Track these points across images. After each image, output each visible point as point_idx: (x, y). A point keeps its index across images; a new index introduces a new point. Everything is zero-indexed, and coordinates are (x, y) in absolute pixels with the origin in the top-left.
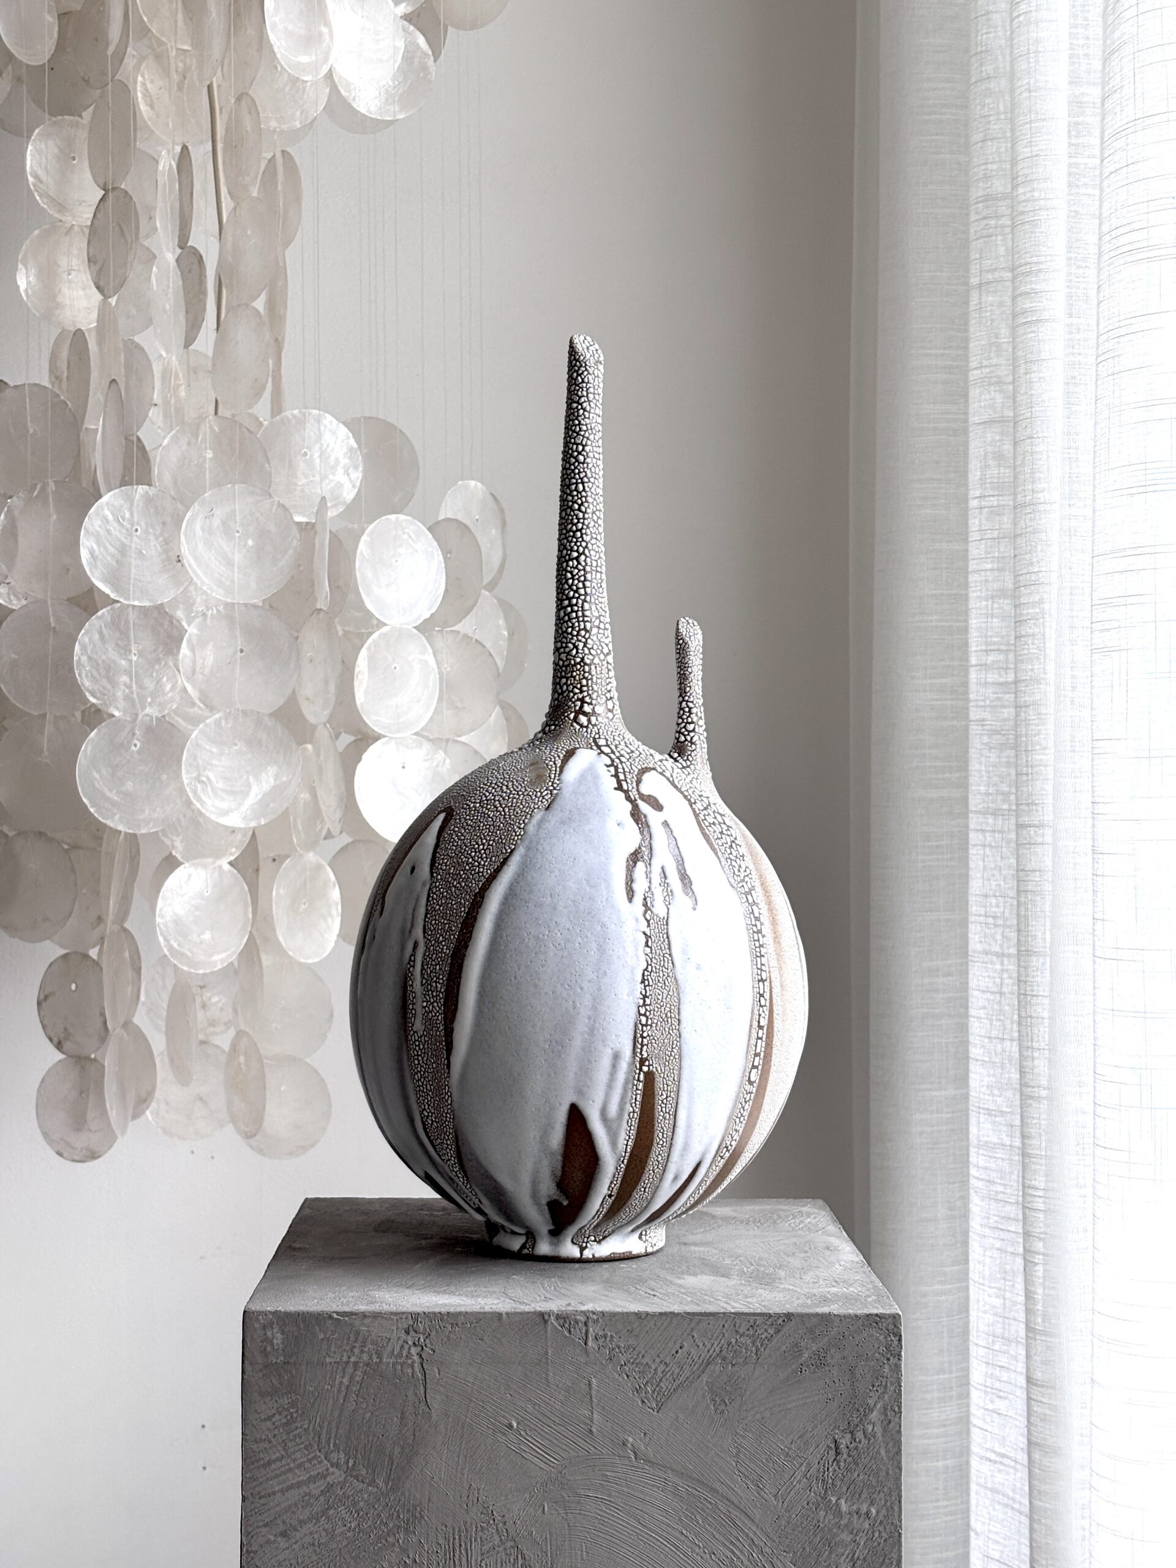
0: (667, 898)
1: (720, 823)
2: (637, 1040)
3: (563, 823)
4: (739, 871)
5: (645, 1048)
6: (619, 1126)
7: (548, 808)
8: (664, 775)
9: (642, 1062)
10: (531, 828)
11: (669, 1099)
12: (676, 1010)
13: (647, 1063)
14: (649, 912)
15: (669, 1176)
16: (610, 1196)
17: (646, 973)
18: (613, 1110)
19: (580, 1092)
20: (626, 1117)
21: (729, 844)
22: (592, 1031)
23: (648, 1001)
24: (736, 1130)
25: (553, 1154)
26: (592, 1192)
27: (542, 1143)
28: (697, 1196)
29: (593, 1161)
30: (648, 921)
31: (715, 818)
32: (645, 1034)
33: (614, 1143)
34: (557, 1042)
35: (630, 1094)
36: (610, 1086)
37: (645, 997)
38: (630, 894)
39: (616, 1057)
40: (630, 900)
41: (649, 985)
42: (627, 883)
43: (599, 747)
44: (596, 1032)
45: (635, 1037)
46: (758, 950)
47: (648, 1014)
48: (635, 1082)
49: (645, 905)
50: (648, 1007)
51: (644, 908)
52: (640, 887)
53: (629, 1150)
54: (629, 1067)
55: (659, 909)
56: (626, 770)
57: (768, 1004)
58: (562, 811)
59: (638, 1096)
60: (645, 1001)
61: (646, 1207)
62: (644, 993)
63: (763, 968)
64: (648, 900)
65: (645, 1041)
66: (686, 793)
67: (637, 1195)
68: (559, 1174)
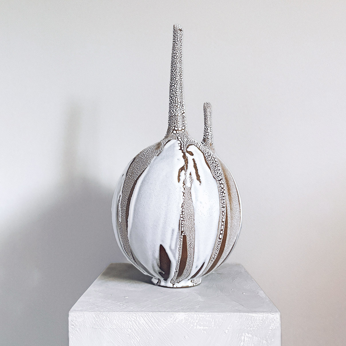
0: (191, 181)
1: (213, 160)
2: (180, 225)
3: (161, 159)
4: (217, 174)
5: (182, 228)
6: (176, 251)
7: (158, 156)
8: (197, 147)
9: (182, 232)
10: (152, 161)
11: (191, 244)
12: (193, 216)
13: (183, 232)
14: (185, 185)
15: (194, 266)
16: (177, 272)
17: (183, 204)
18: (173, 247)
19: (162, 241)
20: (178, 249)
21: (215, 166)
22: (165, 223)
23: (183, 213)
24: (216, 253)
25: (156, 259)
26: (171, 270)
27: (153, 256)
28: (206, 272)
29: (169, 262)
30: (184, 188)
31: (212, 158)
32: (183, 224)
33: (175, 257)
34: (155, 225)
35: (178, 242)
36: (172, 239)
37: (182, 212)
38: (179, 180)
39: (173, 230)
40: (179, 182)
41: (184, 208)
42: (178, 177)
43: (178, 139)
44: (167, 223)
45: (179, 224)
46: (222, 198)
47: (183, 217)
48: (180, 238)
49: (184, 183)
50: (183, 215)
51: (183, 184)
52: (182, 178)
53: (180, 259)
54: (178, 234)
55: (188, 185)
56: (184, 144)
57: (225, 214)
58: (162, 156)
59: (181, 243)
60: (182, 213)
61: (189, 275)
62: (182, 210)
63: (224, 203)
64: (185, 182)
65: (183, 226)
66: (203, 151)
67: (185, 271)
68: (159, 265)
